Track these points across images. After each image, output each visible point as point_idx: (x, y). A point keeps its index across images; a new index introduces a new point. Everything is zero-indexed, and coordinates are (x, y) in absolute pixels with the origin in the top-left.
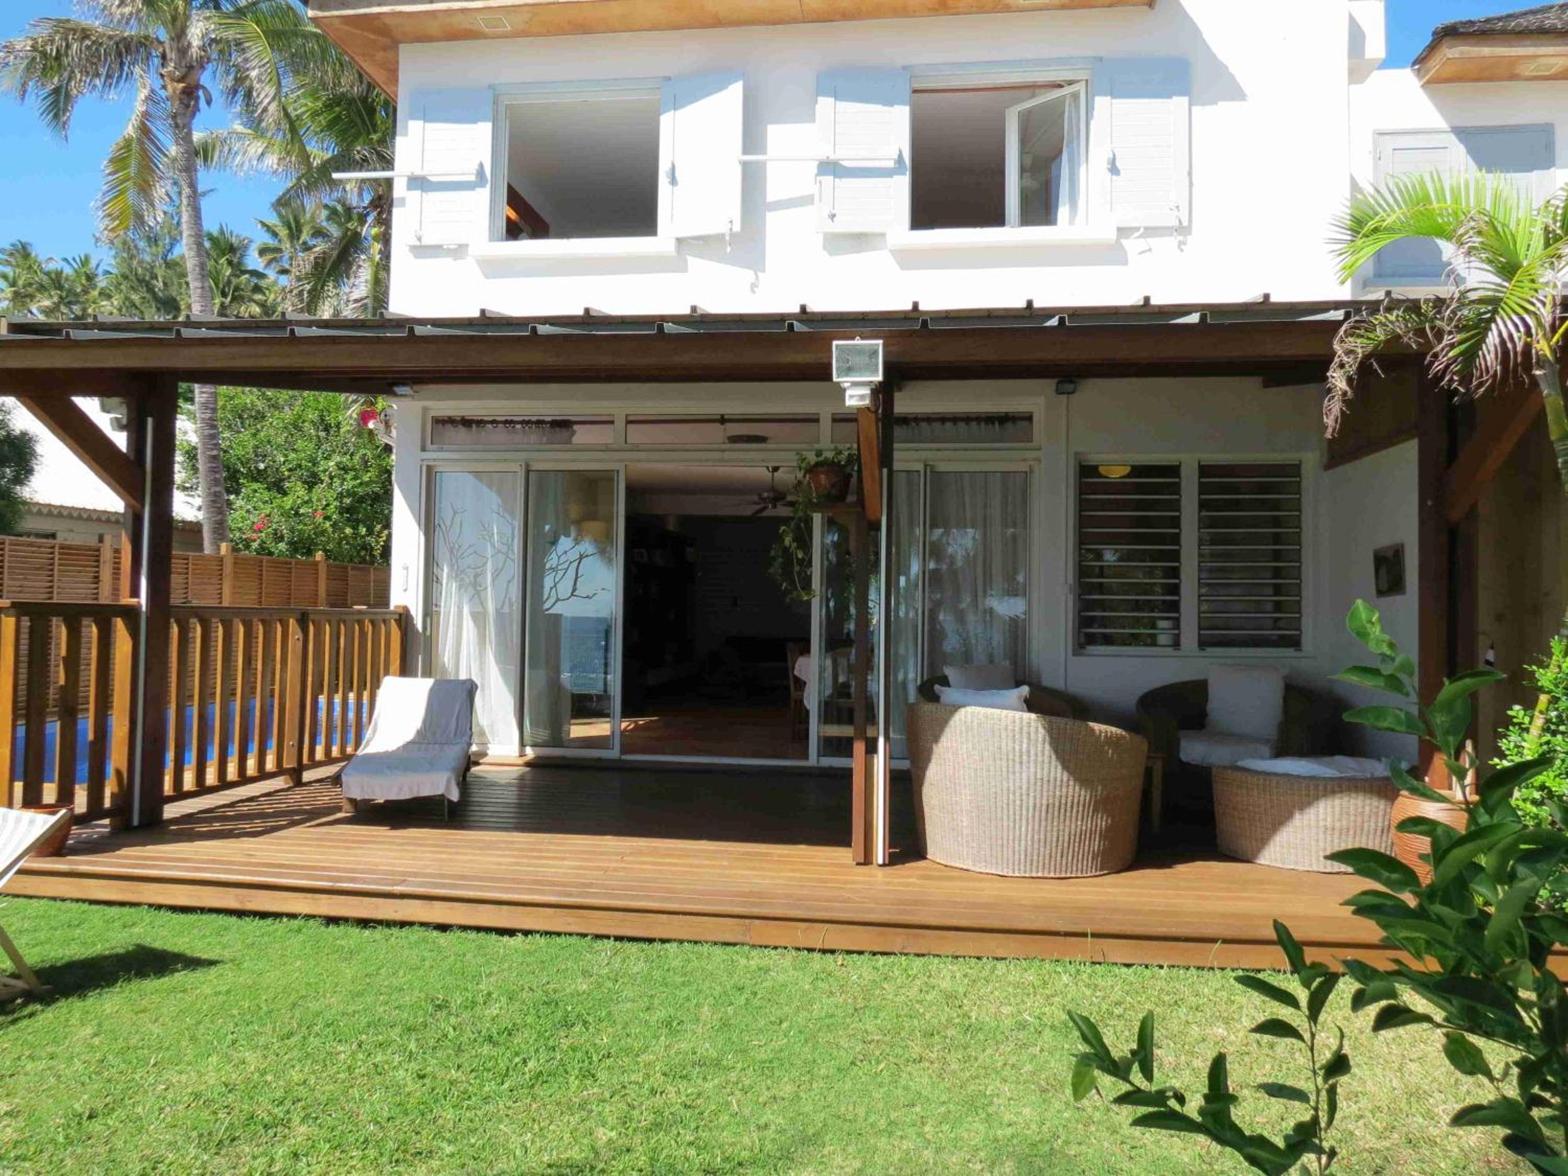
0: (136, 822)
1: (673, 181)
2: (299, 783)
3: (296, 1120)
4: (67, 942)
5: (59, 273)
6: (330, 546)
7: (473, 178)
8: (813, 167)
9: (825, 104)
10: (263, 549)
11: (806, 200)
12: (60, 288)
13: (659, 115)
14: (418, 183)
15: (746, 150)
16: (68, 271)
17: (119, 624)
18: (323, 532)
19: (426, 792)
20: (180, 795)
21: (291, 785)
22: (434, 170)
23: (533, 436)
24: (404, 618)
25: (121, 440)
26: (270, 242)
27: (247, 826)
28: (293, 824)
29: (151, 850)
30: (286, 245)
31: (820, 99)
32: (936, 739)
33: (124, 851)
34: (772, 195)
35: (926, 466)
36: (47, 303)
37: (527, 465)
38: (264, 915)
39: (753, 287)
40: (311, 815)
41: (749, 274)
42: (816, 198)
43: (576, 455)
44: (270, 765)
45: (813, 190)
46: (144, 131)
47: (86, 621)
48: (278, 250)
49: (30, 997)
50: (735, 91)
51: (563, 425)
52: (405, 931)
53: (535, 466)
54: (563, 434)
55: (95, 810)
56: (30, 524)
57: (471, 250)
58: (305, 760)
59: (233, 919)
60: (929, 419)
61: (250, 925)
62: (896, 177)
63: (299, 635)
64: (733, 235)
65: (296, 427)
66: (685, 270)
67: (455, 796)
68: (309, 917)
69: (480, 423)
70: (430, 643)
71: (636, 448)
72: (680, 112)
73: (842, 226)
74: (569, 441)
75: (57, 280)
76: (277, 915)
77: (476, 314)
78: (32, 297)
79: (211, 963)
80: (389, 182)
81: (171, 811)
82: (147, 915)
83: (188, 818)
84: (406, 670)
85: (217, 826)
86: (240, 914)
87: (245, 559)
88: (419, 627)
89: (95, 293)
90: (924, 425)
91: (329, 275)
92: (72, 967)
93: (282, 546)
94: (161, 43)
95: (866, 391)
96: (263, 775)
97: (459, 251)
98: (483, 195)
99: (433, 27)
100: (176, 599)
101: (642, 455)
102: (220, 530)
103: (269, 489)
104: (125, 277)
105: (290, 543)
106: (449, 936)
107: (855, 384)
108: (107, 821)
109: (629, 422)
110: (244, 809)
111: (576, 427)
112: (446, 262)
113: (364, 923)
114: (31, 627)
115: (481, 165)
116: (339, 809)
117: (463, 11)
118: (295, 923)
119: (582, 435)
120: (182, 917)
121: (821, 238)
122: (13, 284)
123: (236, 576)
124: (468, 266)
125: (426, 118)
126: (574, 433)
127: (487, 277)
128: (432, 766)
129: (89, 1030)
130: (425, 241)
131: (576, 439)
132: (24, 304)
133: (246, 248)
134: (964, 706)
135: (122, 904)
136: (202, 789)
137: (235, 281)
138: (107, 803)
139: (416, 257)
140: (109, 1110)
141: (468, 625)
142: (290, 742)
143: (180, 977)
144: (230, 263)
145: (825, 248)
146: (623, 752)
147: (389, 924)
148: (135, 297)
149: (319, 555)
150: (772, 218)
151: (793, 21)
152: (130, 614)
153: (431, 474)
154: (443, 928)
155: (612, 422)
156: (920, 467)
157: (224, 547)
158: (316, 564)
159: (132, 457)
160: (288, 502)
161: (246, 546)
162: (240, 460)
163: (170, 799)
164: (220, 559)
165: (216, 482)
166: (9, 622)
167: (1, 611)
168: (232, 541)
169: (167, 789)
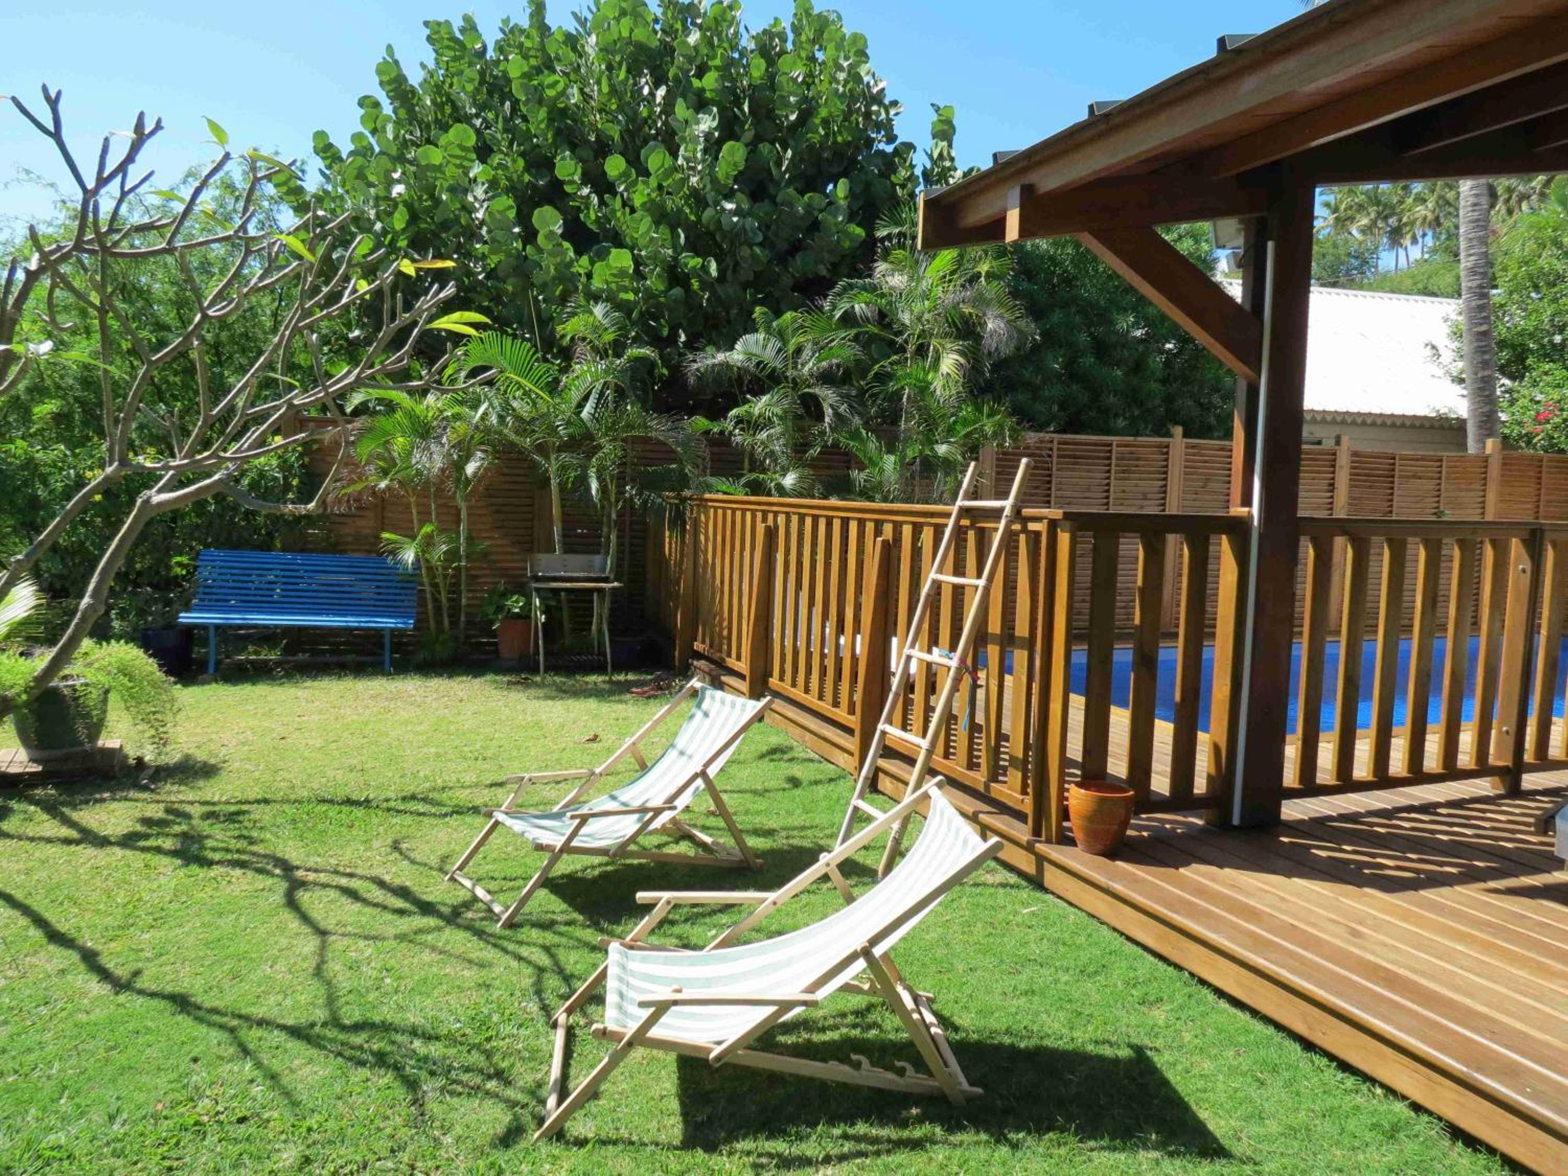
0: (1236, 821)
2: (1515, 791)
10: (1552, 446)
12: (1378, 203)
17: (1224, 547)
20: (1310, 789)
21: (1501, 791)
27: (1389, 863)
36: (1365, 221)
47: (1172, 539)
55: (1181, 797)
58: (1529, 757)
63: (1526, 564)
78: (1352, 219)
81: (1292, 810)
87: (1519, 456)
89: (1410, 201)
96: (1450, 773)
102: (1488, 423)
108: (1189, 817)
114: (1095, 549)
122: (1336, 210)
123: (1506, 480)
132: (1344, 227)
138: (1200, 786)
152: (1237, 530)
157: (1491, 445)
159: (1248, 307)
161: (1529, 443)
162: (1531, 335)
163: (1293, 794)
164: (1486, 459)
165: (1485, 364)
166: (1064, 539)
167: (1053, 525)
168: (1505, 438)
169: (1290, 777)
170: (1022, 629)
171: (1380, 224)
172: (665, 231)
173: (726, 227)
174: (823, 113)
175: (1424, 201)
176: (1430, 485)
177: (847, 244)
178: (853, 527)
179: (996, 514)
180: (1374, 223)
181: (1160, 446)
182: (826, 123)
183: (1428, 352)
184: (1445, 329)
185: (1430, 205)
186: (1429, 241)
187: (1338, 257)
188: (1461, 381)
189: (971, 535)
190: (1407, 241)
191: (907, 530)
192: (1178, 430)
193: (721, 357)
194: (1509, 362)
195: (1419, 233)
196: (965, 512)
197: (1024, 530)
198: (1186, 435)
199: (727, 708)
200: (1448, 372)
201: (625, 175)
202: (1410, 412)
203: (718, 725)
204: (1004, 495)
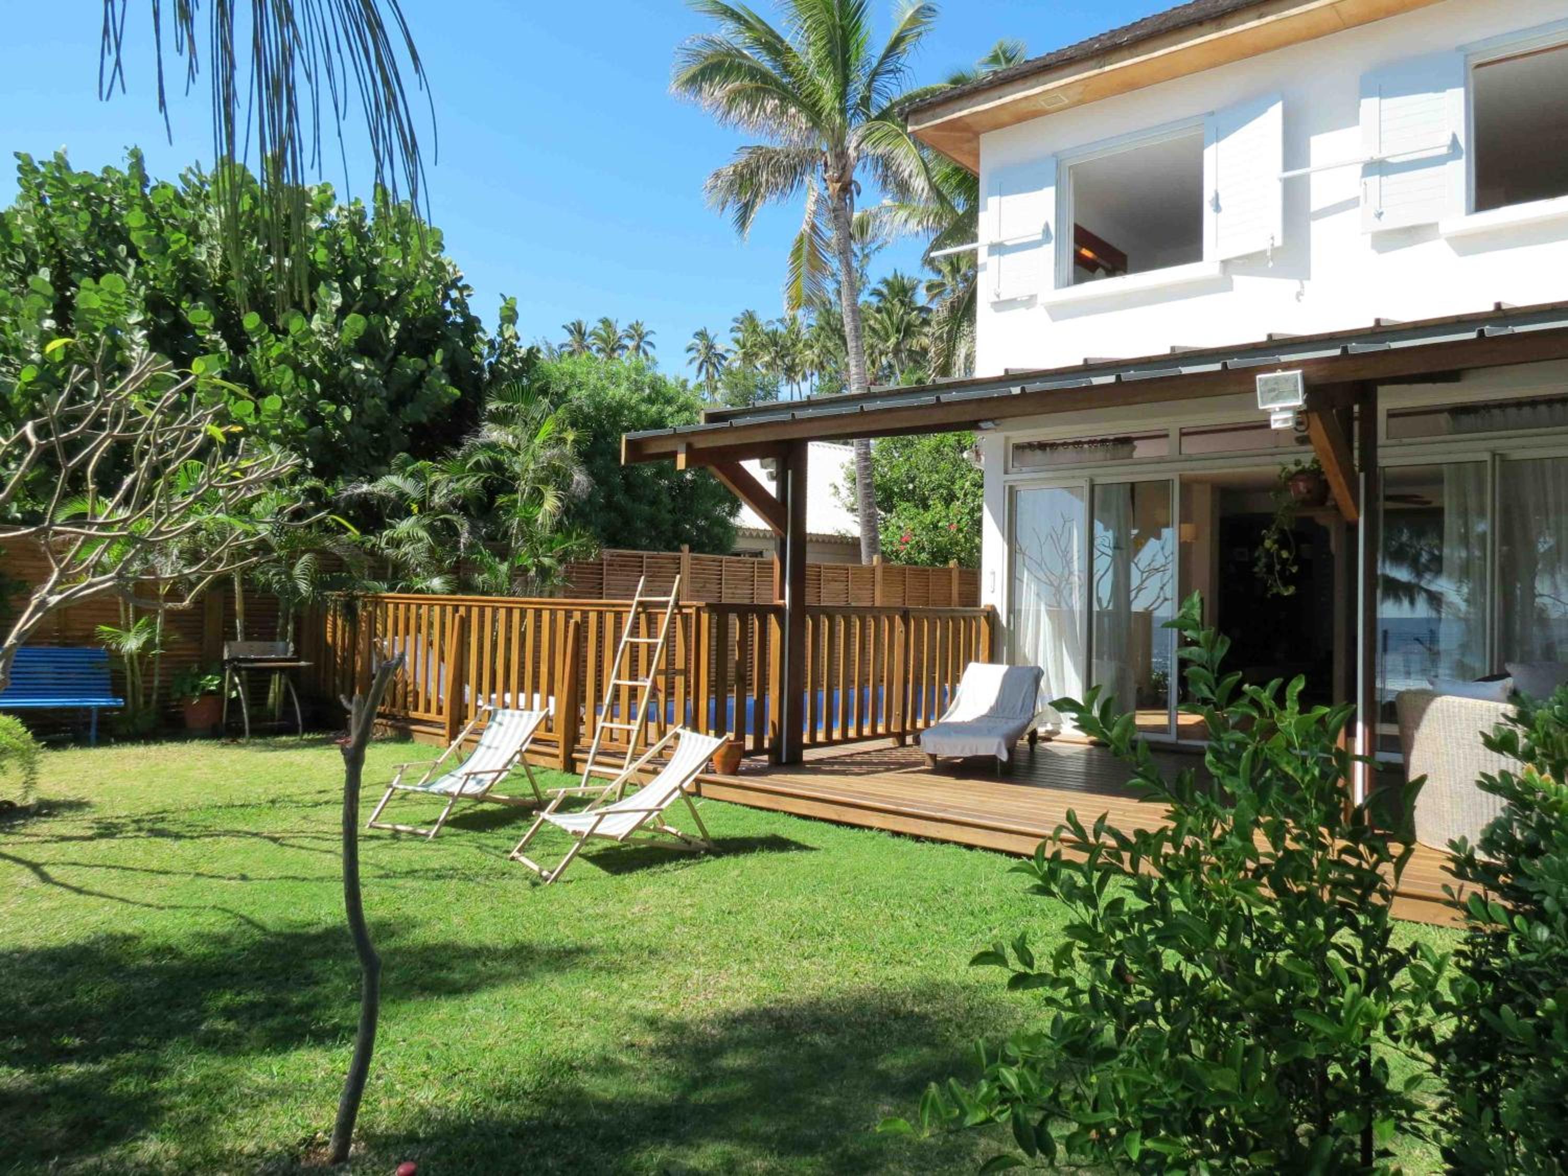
0: (783, 759)
1: (1217, 208)
2: (902, 744)
3: (837, 934)
4: (735, 827)
5: (775, 333)
6: (963, 555)
7: (1040, 237)
8: (1358, 169)
9: (1369, 105)
10: (909, 559)
11: (1353, 203)
12: (776, 344)
13: (1202, 148)
14: (997, 249)
15: (1287, 166)
16: (781, 329)
17: (772, 618)
18: (957, 544)
19: (982, 753)
20: (814, 744)
21: (896, 745)
22: (1010, 236)
23: (1100, 453)
24: (991, 615)
25: (771, 488)
26: (936, 278)
28: (888, 770)
29: (790, 777)
30: (948, 280)
31: (1364, 102)
32: (1417, 725)
33: (774, 777)
34: (1316, 205)
35: (1494, 455)
36: (767, 358)
37: (1091, 480)
38: (852, 826)
39: (1299, 295)
40: (902, 766)
41: (1293, 285)
42: (1362, 201)
43: (1138, 468)
44: (881, 729)
45: (1358, 191)
46: (814, 227)
47: (751, 617)
48: (943, 285)
49: (708, 852)
50: (1276, 112)
51: (1126, 441)
52: (944, 847)
53: (1098, 481)
54: (1123, 450)
55: (759, 749)
56: (741, 544)
57: (1040, 300)
58: (908, 728)
59: (834, 827)
60: (1502, 405)
61: (844, 832)
62: (1450, 163)
63: (902, 628)
64: (1275, 250)
65: (938, 451)
66: (1230, 288)
67: (1004, 757)
68: (882, 830)
69: (1053, 446)
70: (1013, 636)
71: (1189, 459)
72: (1223, 143)
73: (1390, 222)
74: (1130, 456)
75: (774, 339)
76: (861, 827)
77: (1002, 373)
78: (756, 355)
79: (812, 849)
80: (974, 254)
81: (809, 755)
82: (783, 818)
83: (820, 761)
84: (993, 658)
85: (836, 767)
86: (838, 823)
87: (892, 567)
88: (1004, 622)
89: (800, 345)
90: (1496, 412)
91: (963, 316)
92: (734, 840)
93: (924, 556)
94: (823, 154)
95: (1289, 415)
96: (875, 736)
97: (1030, 301)
98: (1049, 249)
99: (1005, 117)
100: (810, 600)
101: (1194, 464)
102: (874, 543)
103: (917, 506)
104: (822, 328)
105: (933, 554)
106: (975, 854)
107: (1283, 409)
108: (766, 757)
109: (1183, 434)
110: (859, 759)
111: (1136, 443)
112: (1021, 312)
113: (917, 838)
114: (717, 620)
115: (1047, 226)
116: (923, 764)
117: (1026, 98)
118: (874, 833)
119: (1142, 450)
120: (803, 822)
121: (1368, 238)
122: (744, 346)
123: (886, 583)
124: (1039, 313)
125: (1001, 193)
126: (1134, 448)
127: (1054, 320)
128: (990, 732)
129: (736, 872)
130: (1004, 297)
131: (1136, 454)
132: (751, 362)
133: (914, 288)
134: (1440, 695)
135: (769, 810)
136: (830, 742)
137: (906, 318)
138: (766, 744)
139: (997, 311)
140: (739, 912)
141: (1045, 620)
142: (897, 711)
143: (793, 854)
144: (902, 303)
145: (1374, 246)
146: (1179, 736)
147: (933, 840)
148: (830, 345)
149: (952, 563)
150: (1316, 227)
151: (1335, 30)
152: (779, 611)
153: (1012, 494)
154: (970, 847)
155: (1166, 436)
156: (1487, 457)
157: (876, 559)
158: (950, 571)
159: (779, 501)
160: (928, 517)
161: (897, 557)
162: (896, 482)
163: (808, 747)
164: (873, 570)
165: (870, 505)
166: (705, 617)
167: (698, 610)
168: (883, 553)
169: (806, 739)
170: (680, 664)
171: (779, 362)
172: (303, 381)
173: (358, 383)
174: (417, 292)
175: (812, 347)
176: (842, 586)
177: (446, 401)
178: (546, 615)
179: (665, 605)
180: (774, 359)
181: (674, 558)
182: (418, 300)
183: (832, 490)
184: (842, 474)
185: (816, 351)
186: (816, 379)
187: (747, 388)
188: (853, 510)
189: (643, 616)
190: (799, 378)
191: (593, 617)
192: (686, 547)
193: (365, 488)
194: (882, 501)
195: (808, 373)
196: (640, 604)
197: (680, 613)
198: (691, 550)
199: (516, 719)
200: (845, 504)
201: (259, 328)
202: (821, 532)
203: (511, 731)
204: (667, 593)
